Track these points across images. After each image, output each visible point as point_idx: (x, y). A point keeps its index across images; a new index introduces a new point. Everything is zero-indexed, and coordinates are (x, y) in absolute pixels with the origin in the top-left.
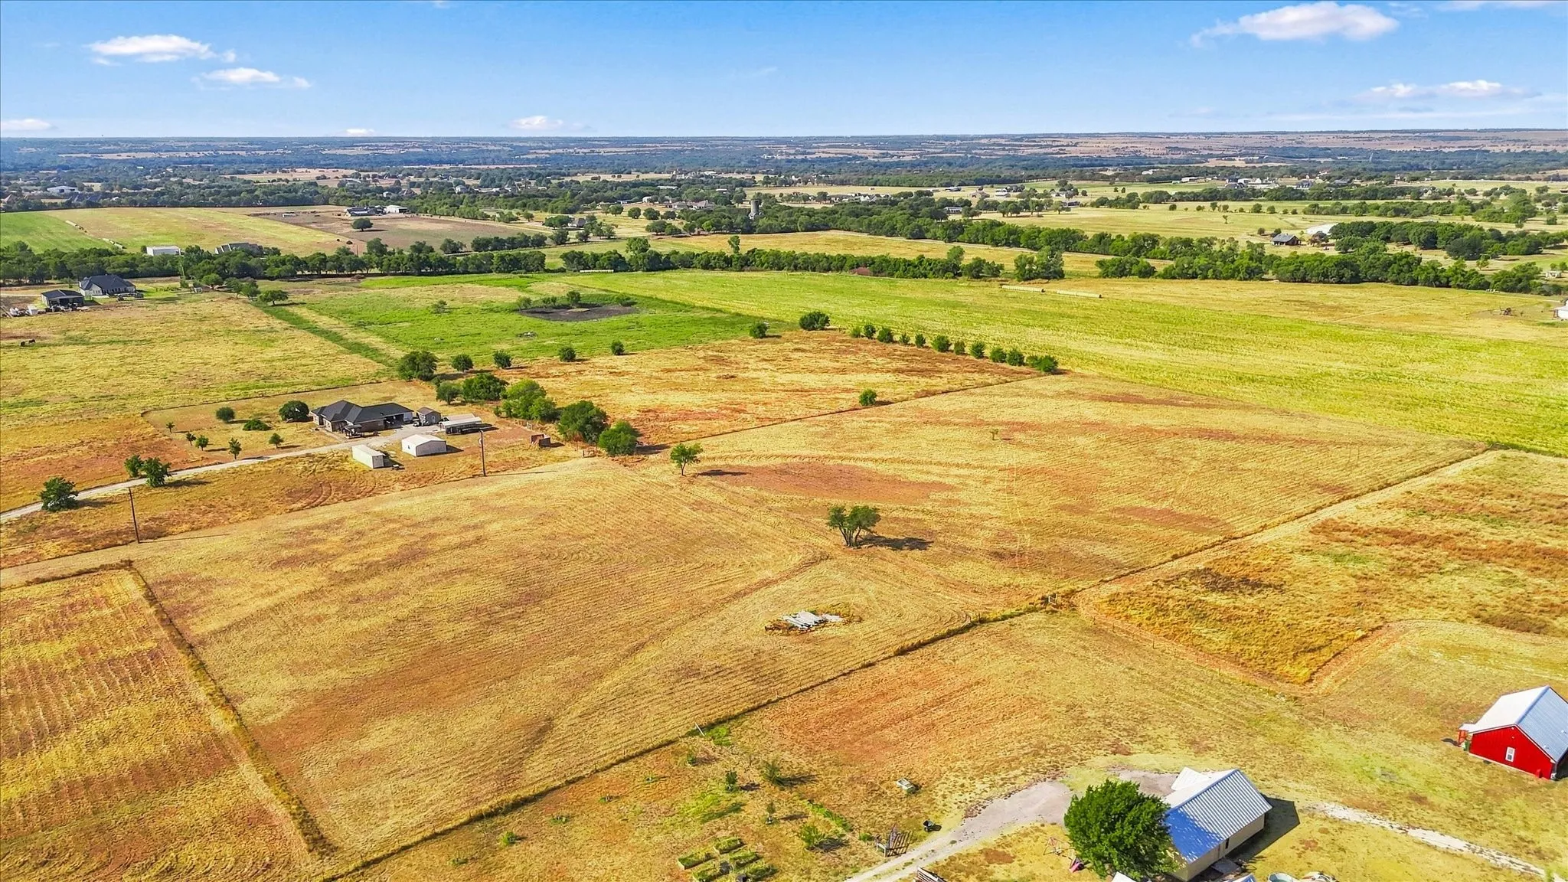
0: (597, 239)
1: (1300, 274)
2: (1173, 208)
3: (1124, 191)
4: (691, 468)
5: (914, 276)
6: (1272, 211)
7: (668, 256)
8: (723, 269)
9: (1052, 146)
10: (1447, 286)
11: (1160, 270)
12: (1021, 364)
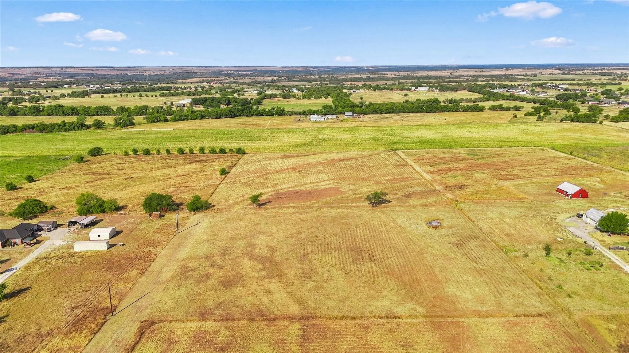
1: (218, 116)
5: (66, 131)
11: (169, 119)
12: (226, 153)
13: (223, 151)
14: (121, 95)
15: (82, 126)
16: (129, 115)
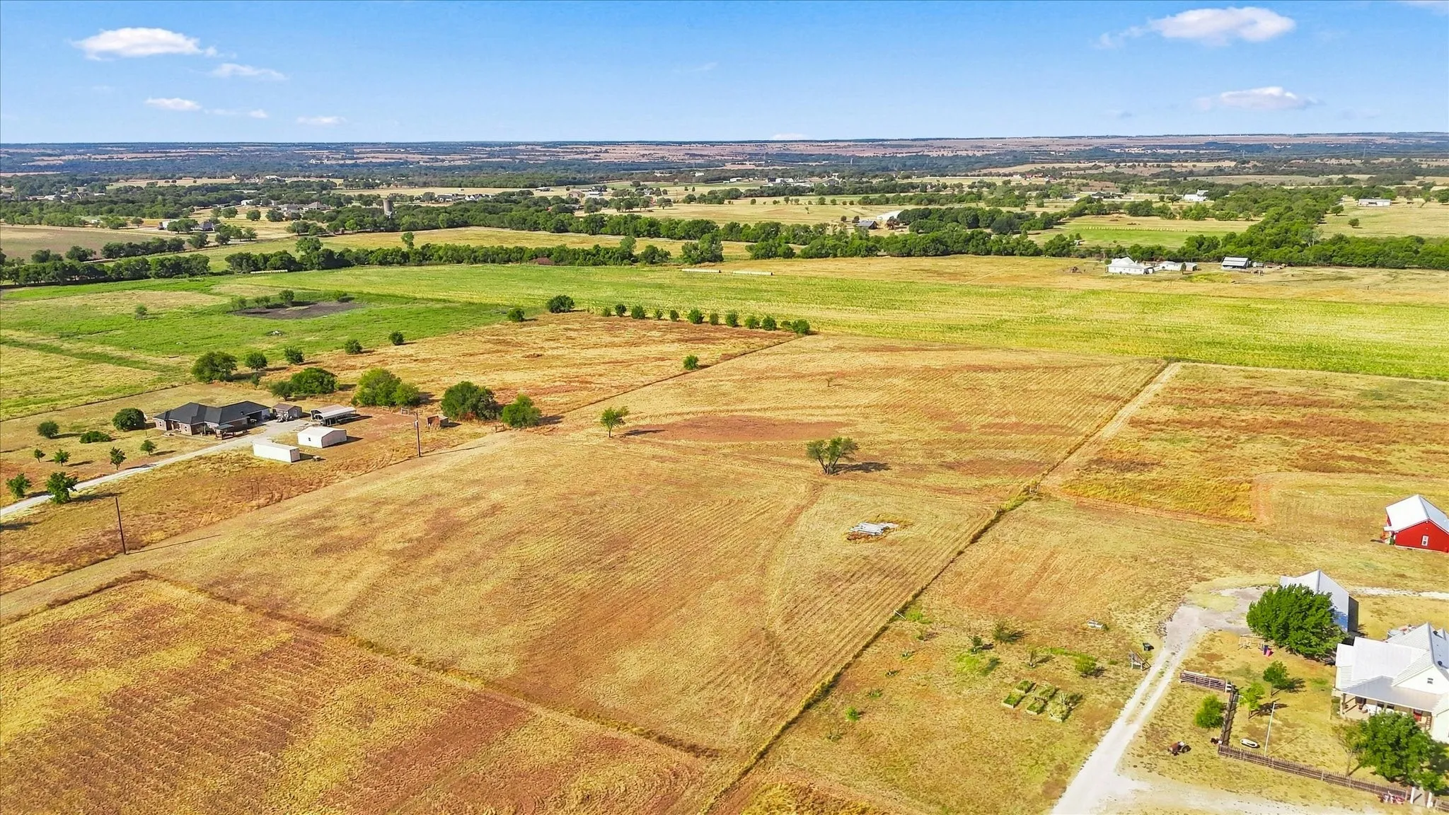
0: (238, 241)
1: (905, 250)
2: (753, 202)
3: (694, 190)
4: (617, 430)
5: (595, 264)
6: (834, 202)
7: (341, 254)
8: (400, 264)
9: (587, 153)
10: (1012, 254)
11: (797, 251)
12: (775, 329)
13: (770, 324)
14: (787, 200)
15: (627, 257)
16: (713, 240)
